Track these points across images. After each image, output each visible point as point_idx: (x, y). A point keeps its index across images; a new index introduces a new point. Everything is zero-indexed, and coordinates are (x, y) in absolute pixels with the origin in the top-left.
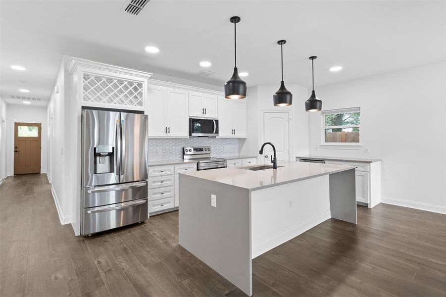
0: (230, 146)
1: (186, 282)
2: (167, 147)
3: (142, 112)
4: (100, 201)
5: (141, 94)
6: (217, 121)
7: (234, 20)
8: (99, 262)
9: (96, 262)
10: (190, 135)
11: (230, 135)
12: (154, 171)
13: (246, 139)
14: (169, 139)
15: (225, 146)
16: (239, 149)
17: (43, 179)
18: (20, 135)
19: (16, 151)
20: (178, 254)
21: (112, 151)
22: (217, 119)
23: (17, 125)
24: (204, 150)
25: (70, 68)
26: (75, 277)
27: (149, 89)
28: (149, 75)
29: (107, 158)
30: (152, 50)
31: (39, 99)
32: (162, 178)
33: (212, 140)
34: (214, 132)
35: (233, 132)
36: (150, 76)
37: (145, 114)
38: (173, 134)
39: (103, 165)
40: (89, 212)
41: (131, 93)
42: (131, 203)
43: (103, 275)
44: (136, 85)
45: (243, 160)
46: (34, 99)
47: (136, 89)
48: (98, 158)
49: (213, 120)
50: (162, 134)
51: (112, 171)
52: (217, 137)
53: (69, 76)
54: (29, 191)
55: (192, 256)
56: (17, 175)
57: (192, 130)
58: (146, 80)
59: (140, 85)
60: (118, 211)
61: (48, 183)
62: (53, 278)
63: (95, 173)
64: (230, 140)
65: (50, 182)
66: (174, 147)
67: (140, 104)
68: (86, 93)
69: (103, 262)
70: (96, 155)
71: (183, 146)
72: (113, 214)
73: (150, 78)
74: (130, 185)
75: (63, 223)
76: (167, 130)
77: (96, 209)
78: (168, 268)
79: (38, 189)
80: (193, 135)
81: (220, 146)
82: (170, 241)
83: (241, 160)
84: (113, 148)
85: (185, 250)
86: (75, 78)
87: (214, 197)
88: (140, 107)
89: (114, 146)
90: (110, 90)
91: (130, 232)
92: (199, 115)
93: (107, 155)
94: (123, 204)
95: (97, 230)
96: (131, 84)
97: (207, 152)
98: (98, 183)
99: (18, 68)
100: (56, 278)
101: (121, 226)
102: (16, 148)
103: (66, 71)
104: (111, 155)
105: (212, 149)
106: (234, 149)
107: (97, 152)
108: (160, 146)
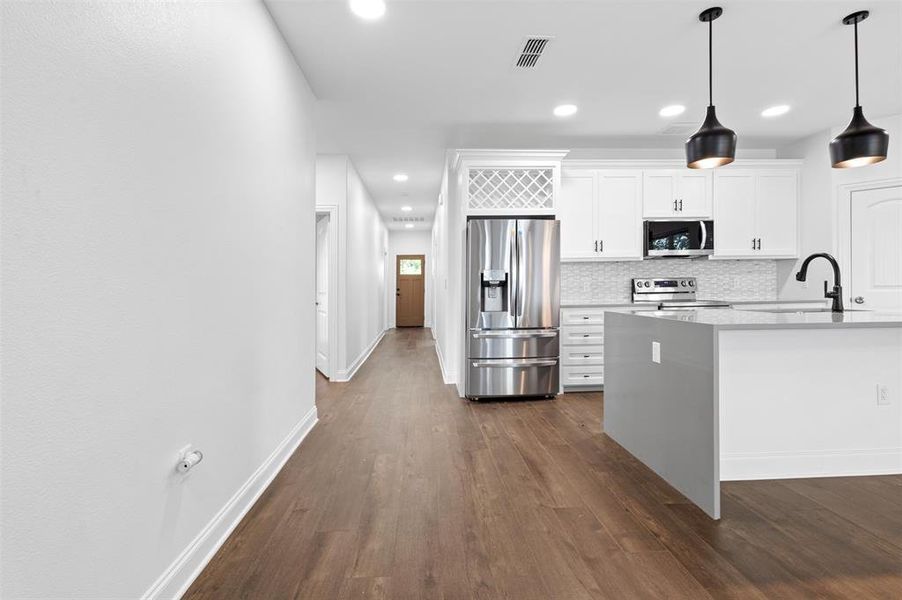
0: (749, 277)
1: (601, 475)
2: (600, 279)
3: (552, 217)
4: (493, 352)
5: (549, 187)
6: (710, 225)
7: (707, 16)
8: (484, 428)
9: (481, 427)
10: (646, 254)
11: (746, 251)
12: (571, 316)
13: (795, 259)
14: (604, 262)
15: (737, 278)
16: (778, 284)
17: (427, 334)
18: (402, 273)
19: (398, 295)
20: (599, 444)
21: (504, 279)
22: (710, 219)
23: (399, 258)
24: (679, 284)
25: (455, 166)
26: (456, 434)
27: (564, 177)
28: (563, 153)
29: (499, 289)
30: (565, 111)
31: (422, 219)
32: (586, 330)
33: (700, 265)
34: (703, 245)
35: (757, 244)
36: (564, 155)
37: (557, 219)
38: (610, 253)
39: (493, 300)
40: (475, 365)
41: (534, 188)
42: (535, 361)
43: (487, 440)
44: (542, 173)
46: (417, 219)
47: (542, 180)
48: (487, 289)
49: (699, 222)
50: (589, 254)
51: (505, 308)
52: (710, 257)
53: (453, 176)
54: (411, 345)
55: (621, 450)
56: (399, 327)
57: (649, 243)
58: (558, 164)
59: (549, 173)
60: (518, 370)
61: (432, 338)
62: (433, 429)
63: (483, 310)
64: (750, 264)
65: (435, 337)
66: (613, 279)
67: (549, 203)
68: (473, 196)
69: (489, 428)
70: (485, 284)
71: (632, 277)
72: (510, 373)
73: (564, 158)
74: (535, 332)
75: (446, 382)
76: (599, 246)
77: (489, 362)
78: (579, 454)
79: (421, 345)
80: (652, 253)
81: (721, 277)
82: (589, 426)
84: (507, 274)
85: (613, 441)
86: (460, 179)
87: (656, 346)
88: (548, 209)
89: (508, 271)
90: (504, 189)
91: (530, 405)
92: (665, 214)
93: (499, 285)
94: (524, 361)
95: (489, 393)
96: (534, 173)
97: (688, 288)
98: (491, 324)
99: (401, 178)
100: (437, 431)
101: (522, 393)
102: (398, 290)
103: (450, 171)
104: (503, 285)
105: (699, 282)
106: (761, 284)
107: (485, 279)
108: (588, 276)
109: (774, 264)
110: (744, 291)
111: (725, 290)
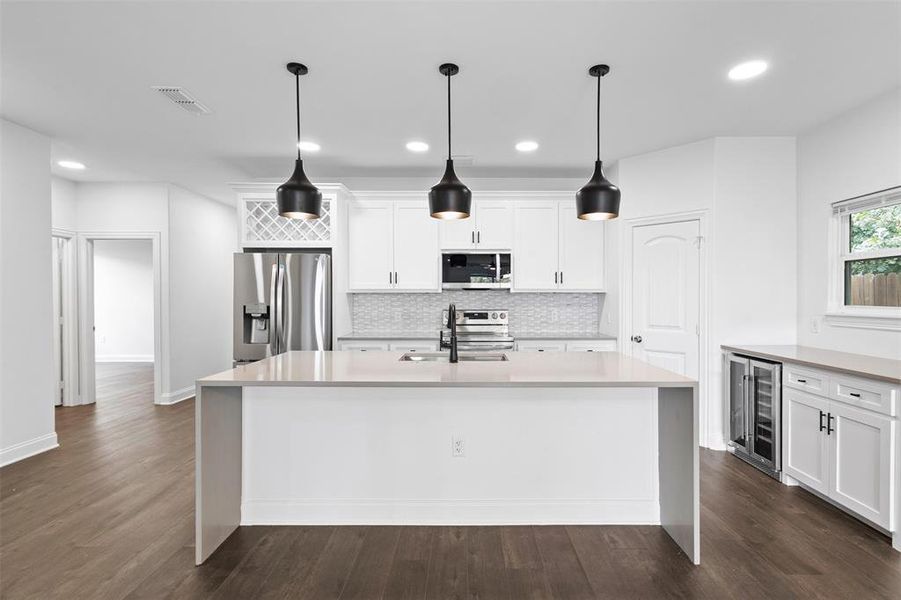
0: (569, 310)
2: (412, 310)
3: (329, 250)
5: (328, 219)
6: (506, 258)
11: (548, 285)
12: (349, 348)
13: (604, 293)
15: (555, 310)
16: (598, 317)
21: (266, 312)
22: (507, 252)
24: (490, 316)
33: (506, 298)
35: (559, 278)
38: (405, 284)
45: (569, 342)
48: (255, 321)
49: (495, 255)
52: (511, 290)
58: (334, 196)
63: (249, 342)
64: (569, 297)
66: (425, 309)
80: (452, 286)
81: (538, 310)
83: (565, 342)
84: (268, 307)
88: (326, 241)
92: (463, 246)
104: (266, 317)
106: (581, 317)
107: (247, 312)
108: (398, 306)
109: (595, 297)
110: (563, 324)
111: (542, 322)
